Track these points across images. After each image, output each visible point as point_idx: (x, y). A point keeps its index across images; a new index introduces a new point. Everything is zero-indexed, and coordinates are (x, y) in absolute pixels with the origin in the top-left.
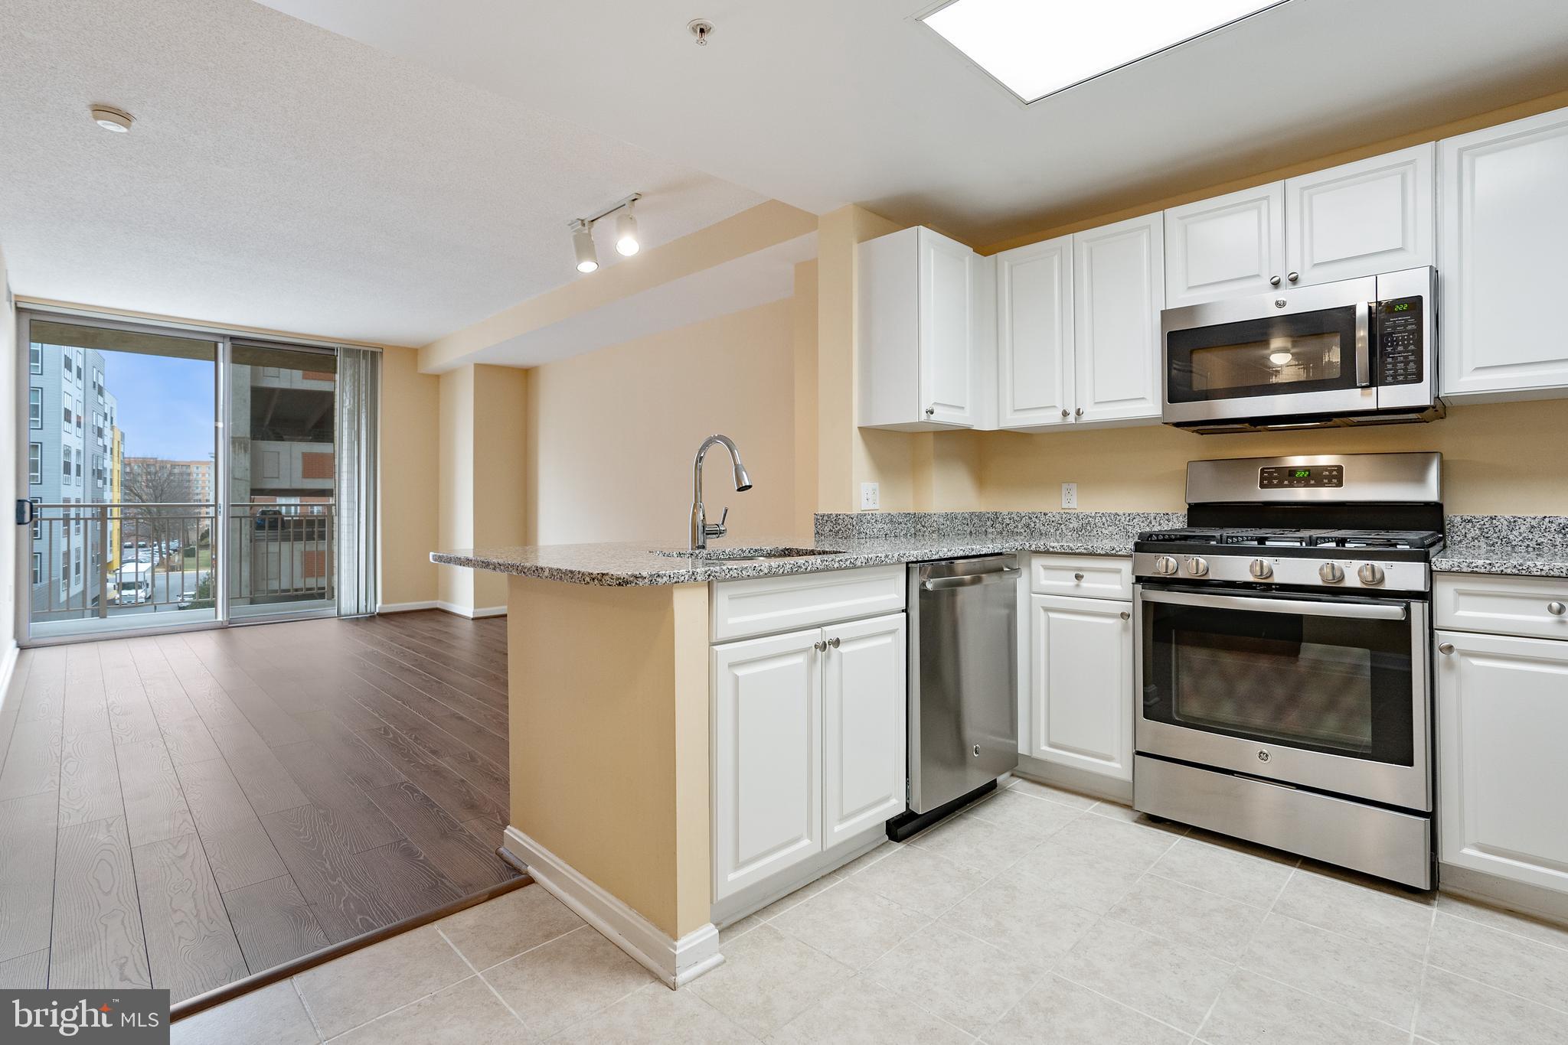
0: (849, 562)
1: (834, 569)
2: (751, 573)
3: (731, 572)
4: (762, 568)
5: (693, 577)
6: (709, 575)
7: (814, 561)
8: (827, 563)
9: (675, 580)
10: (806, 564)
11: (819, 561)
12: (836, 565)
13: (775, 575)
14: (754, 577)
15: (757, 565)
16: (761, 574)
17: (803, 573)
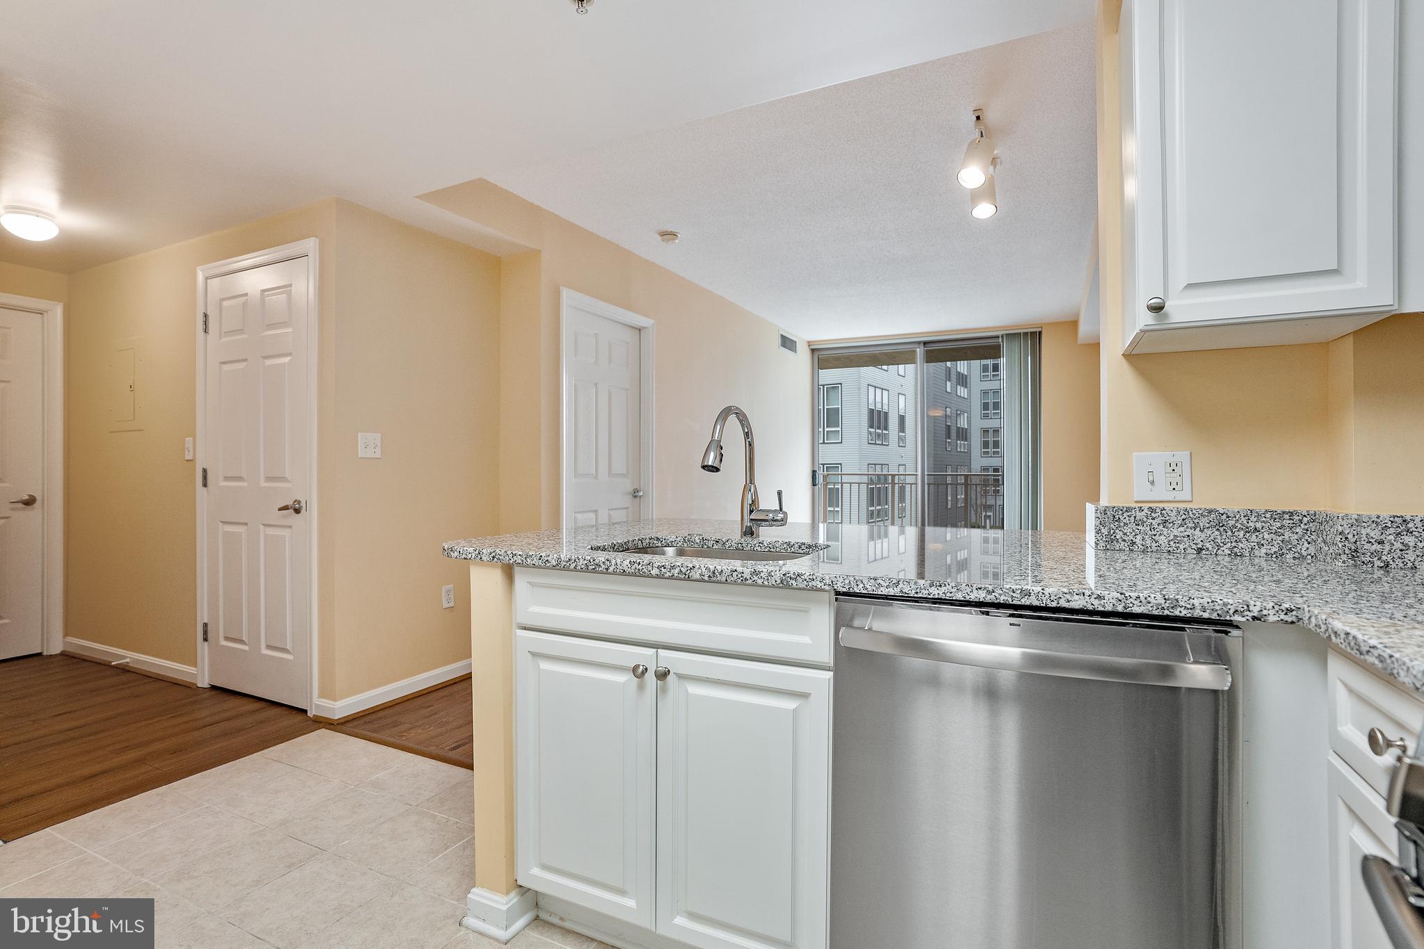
0: (677, 571)
1: (650, 576)
2: (536, 561)
3: (515, 557)
4: (549, 558)
5: (479, 557)
6: (494, 557)
7: (619, 561)
8: (640, 567)
9: (464, 556)
10: (608, 563)
11: (626, 562)
12: (655, 572)
13: (565, 568)
14: (540, 567)
15: (543, 555)
16: (548, 565)
17: (601, 572)
